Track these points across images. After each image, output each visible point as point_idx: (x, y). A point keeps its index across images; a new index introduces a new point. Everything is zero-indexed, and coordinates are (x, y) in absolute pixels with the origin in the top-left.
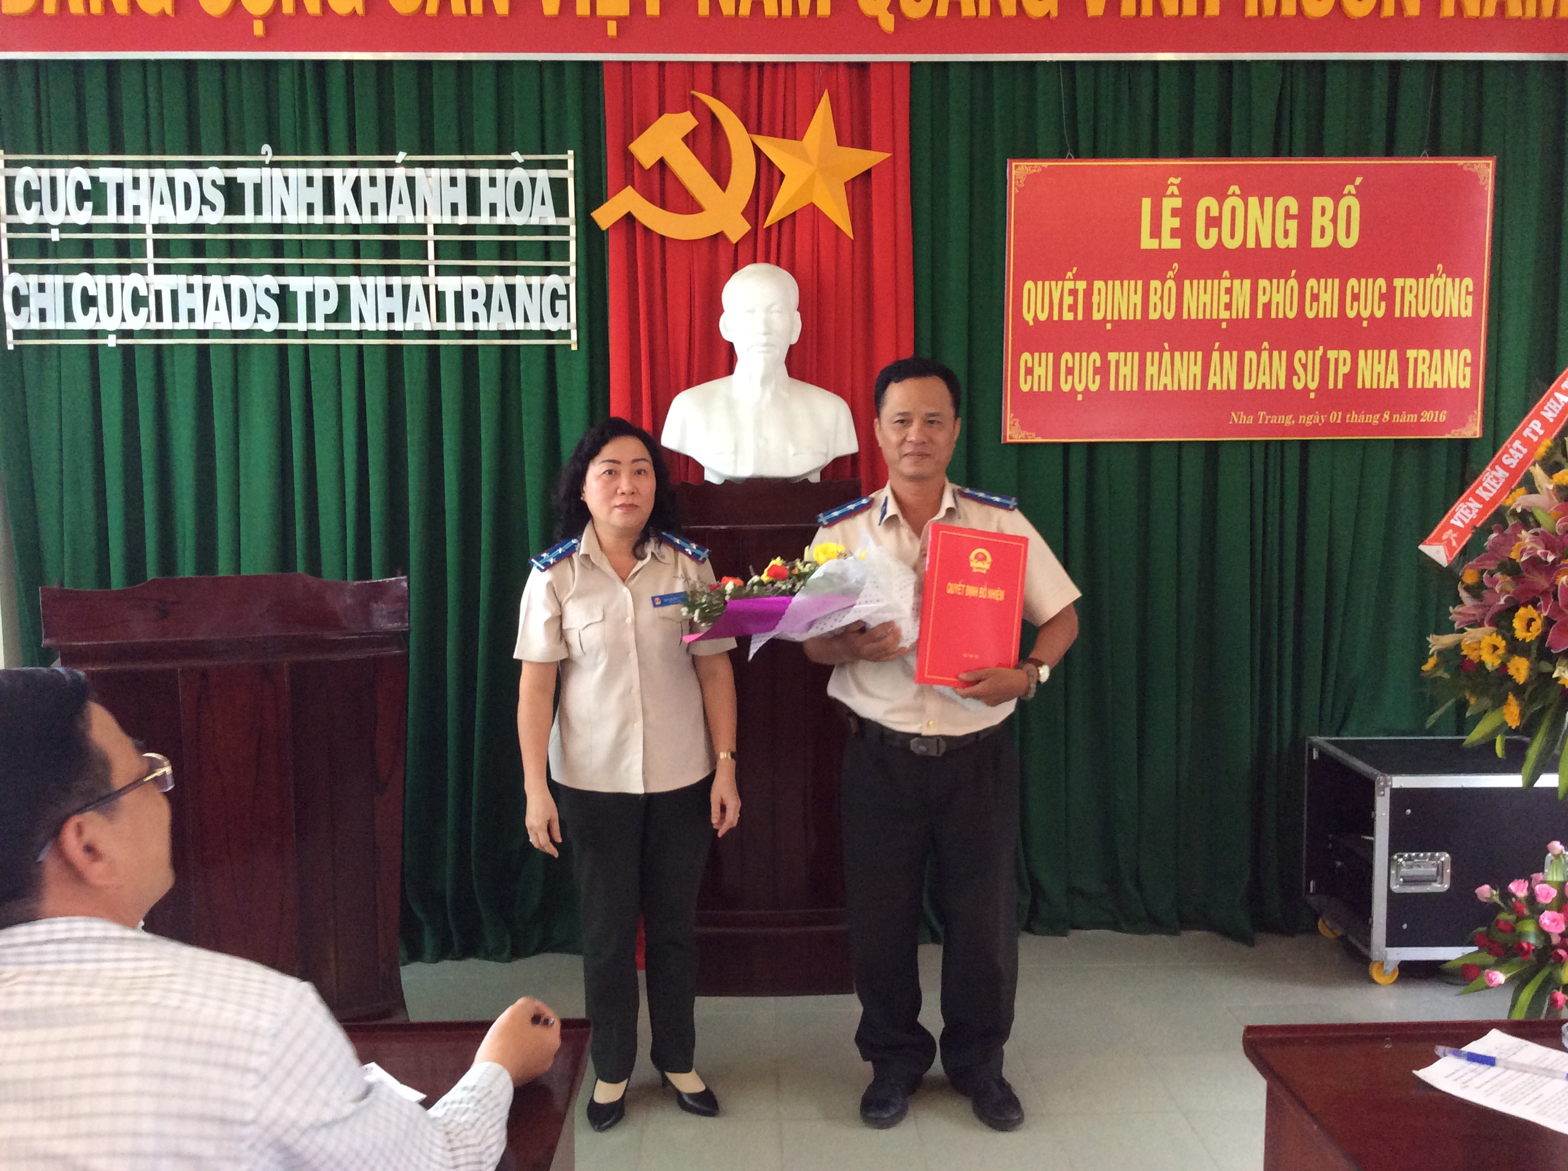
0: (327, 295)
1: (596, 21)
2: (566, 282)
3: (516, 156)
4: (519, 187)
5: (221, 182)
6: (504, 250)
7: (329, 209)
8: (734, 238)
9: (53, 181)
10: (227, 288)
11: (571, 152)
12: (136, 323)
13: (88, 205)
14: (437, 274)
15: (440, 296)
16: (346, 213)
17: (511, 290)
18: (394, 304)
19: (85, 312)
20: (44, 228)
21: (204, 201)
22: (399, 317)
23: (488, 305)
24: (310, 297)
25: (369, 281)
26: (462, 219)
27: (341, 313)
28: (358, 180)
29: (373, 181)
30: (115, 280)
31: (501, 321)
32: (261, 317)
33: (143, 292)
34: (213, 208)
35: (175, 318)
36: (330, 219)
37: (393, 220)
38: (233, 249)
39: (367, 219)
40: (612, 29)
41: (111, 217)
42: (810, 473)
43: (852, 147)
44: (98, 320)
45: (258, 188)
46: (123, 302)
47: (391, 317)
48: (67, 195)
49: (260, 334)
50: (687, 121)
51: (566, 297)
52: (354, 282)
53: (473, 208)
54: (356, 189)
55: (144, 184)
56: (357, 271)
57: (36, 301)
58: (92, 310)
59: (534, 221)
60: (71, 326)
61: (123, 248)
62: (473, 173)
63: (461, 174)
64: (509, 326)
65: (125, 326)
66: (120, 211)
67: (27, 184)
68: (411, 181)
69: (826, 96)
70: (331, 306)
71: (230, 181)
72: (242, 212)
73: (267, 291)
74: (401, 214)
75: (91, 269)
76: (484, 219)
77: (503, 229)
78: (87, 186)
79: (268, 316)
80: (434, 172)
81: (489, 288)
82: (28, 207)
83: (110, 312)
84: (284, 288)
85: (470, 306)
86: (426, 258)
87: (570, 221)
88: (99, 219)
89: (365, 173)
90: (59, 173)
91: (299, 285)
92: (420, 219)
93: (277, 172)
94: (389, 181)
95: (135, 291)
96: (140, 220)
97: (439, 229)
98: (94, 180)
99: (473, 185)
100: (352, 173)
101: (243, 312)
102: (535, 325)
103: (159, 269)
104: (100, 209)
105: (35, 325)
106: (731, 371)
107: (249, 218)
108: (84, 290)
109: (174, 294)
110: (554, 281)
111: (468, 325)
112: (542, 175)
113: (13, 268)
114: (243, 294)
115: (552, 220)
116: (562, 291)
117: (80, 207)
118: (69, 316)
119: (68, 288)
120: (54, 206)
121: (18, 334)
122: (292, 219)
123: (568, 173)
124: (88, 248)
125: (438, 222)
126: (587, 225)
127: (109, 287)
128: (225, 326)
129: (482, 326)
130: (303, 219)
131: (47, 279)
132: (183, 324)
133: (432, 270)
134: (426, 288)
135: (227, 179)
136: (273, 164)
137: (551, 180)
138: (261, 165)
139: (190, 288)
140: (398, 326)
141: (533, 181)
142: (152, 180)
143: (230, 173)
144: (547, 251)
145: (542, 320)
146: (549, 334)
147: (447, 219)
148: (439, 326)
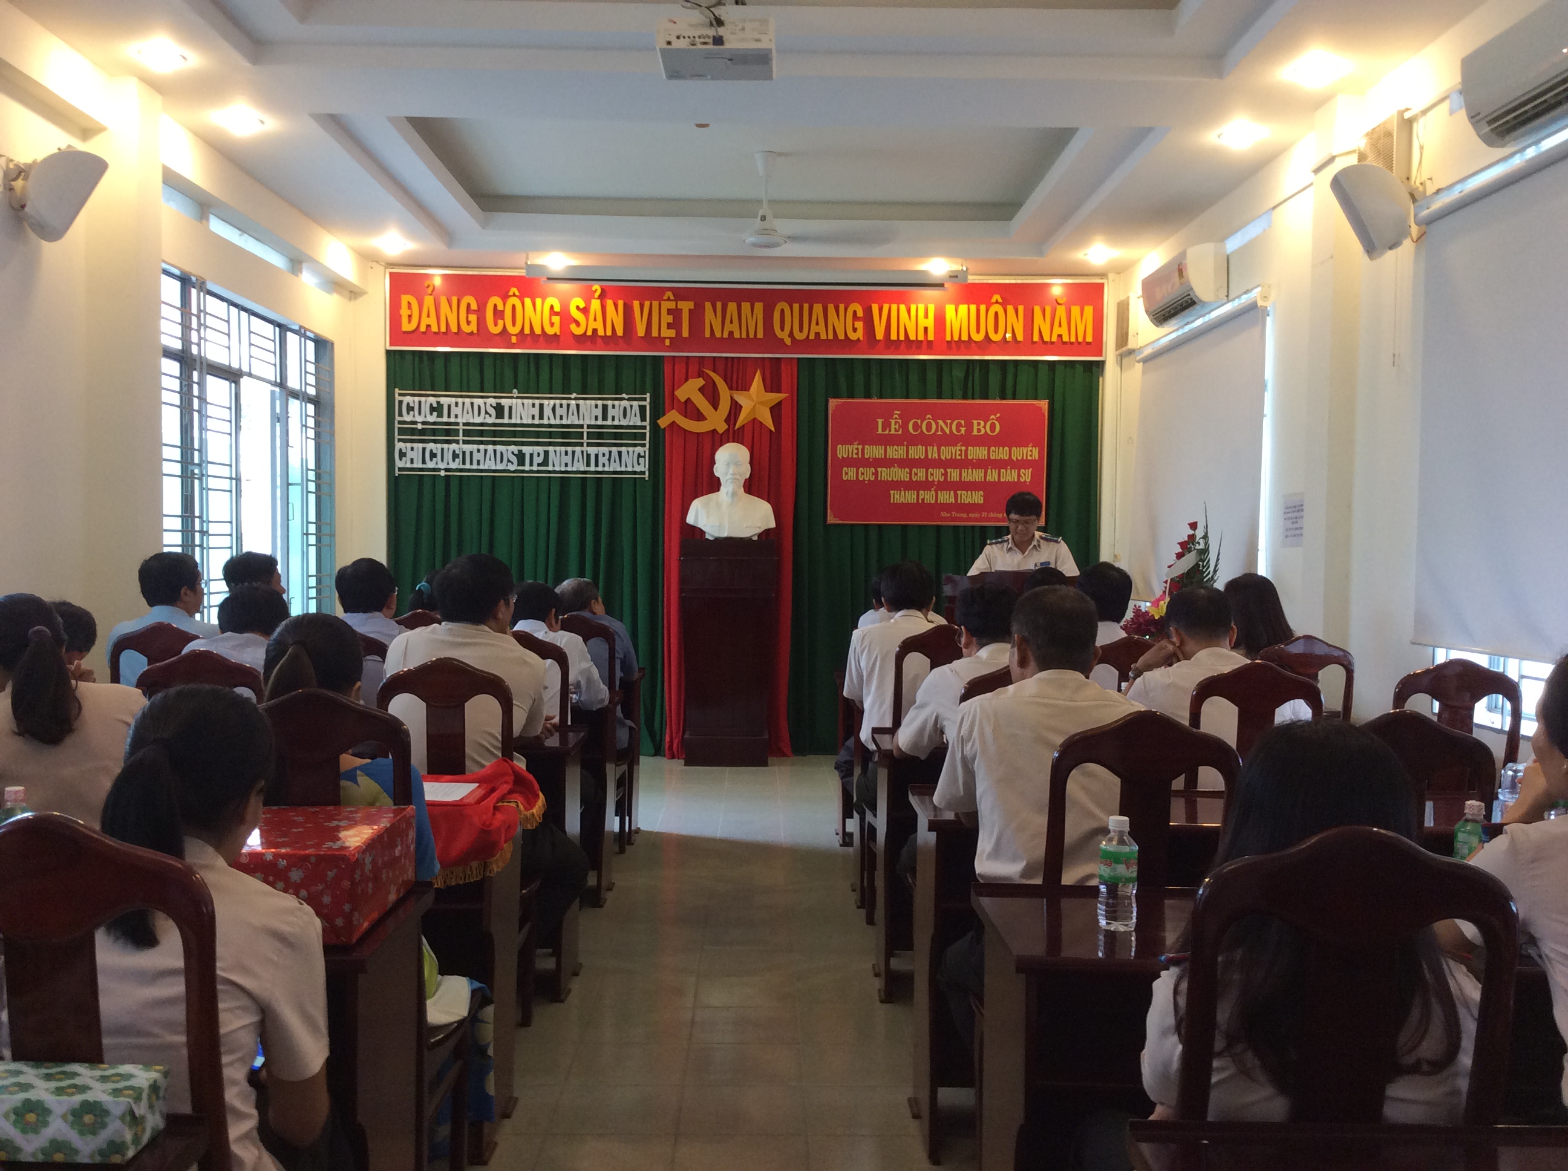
0: (539, 455)
1: (661, 339)
2: (644, 450)
3: (624, 396)
4: (625, 409)
5: (495, 405)
6: (616, 436)
7: (541, 417)
8: (721, 431)
9: (420, 402)
10: (495, 451)
11: (648, 394)
12: (453, 466)
13: (435, 414)
14: (587, 446)
15: (588, 456)
16: (549, 419)
17: (620, 453)
18: (569, 459)
19: (431, 460)
20: (415, 423)
21: (487, 413)
22: (570, 464)
23: (609, 460)
24: (531, 455)
25: (558, 448)
26: (600, 422)
27: (545, 462)
28: (555, 405)
29: (561, 406)
30: (445, 446)
31: (615, 467)
32: (509, 464)
33: (457, 452)
34: (490, 416)
35: (471, 464)
36: (542, 422)
37: (569, 422)
38: (495, 434)
39: (558, 422)
40: (667, 343)
41: (445, 419)
42: (753, 536)
43: (772, 392)
44: (437, 464)
45: (510, 408)
46: (449, 456)
47: (566, 465)
48: (426, 409)
49: (509, 471)
50: (701, 382)
51: (644, 457)
52: (551, 449)
53: (605, 418)
54: (554, 409)
55: (460, 405)
56: (550, 444)
57: (410, 455)
58: (434, 459)
59: (631, 424)
60: (424, 466)
61: (448, 432)
62: (605, 402)
63: (600, 403)
64: (619, 469)
65: (448, 467)
66: (449, 416)
67: (408, 404)
68: (578, 406)
69: (759, 371)
70: (541, 460)
71: (499, 404)
72: (503, 418)
73: (513, 453)
74: (573, 420)
75: (435, 442)
76: (609, 422)
77: (616, 427)
78: (435, 405)
79: (512, 463)
80: (588, 402)
81: (610, 452)
82: (408, 413)
83: (442, 460)
84: (520, 451)
85: (601, 460)
86: (583, 439)
87: (647, 423)
88: (439, 420)
89: (558, 402)
90: (423, 399)
91: (527, 450)
92: (581, 422)
93: (519, 401)
94: (568, 405)
95: (454, 451)
96: (459, 420)
97: (589, 426)
98: (438, 403)
99: (605, 407)
100: (552, 402)
101: (502, 461)
102: (630, 469)
103: (465, 442)
104: (440, 415)
105: (409, 465)
106: (718, 490)
107: (506, 420)
108: (431, 451)
109: (471, 453)
110: (639, 449)
111: (600, 469)
112: (635, 404)
113: (400, 440)
114: (502, 453)
115: (639, 423)
116: (642, 454)
117: (431, 414)
118: (424, 462)
119: (424, 449)
120: (420, 413)
121: (400, 469)
122: (525, 422)
123: (647, 403)
124: (434, 432)
125: (589, 423)
126: (654, 426)
127: (442, 449)
128: (493, 468)
129: (606, 469)
130: (530, 422)
131: (415, 445)
132: (475, 467)
133: (585, 444)
134: (582, 452)
135: (497, 404)
136: (517, 398)
137: (640, 406)
138: (512, 398)
139: (479, 451)
140: (569, 469)
141: (631, 406)
142: (464, 403)
143: (498, 401)
144: (635, 436)
145: (633, 467)
146: (635, 473)
147: (593, 422)
148: (588, 469)
